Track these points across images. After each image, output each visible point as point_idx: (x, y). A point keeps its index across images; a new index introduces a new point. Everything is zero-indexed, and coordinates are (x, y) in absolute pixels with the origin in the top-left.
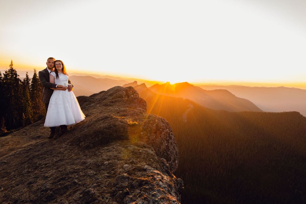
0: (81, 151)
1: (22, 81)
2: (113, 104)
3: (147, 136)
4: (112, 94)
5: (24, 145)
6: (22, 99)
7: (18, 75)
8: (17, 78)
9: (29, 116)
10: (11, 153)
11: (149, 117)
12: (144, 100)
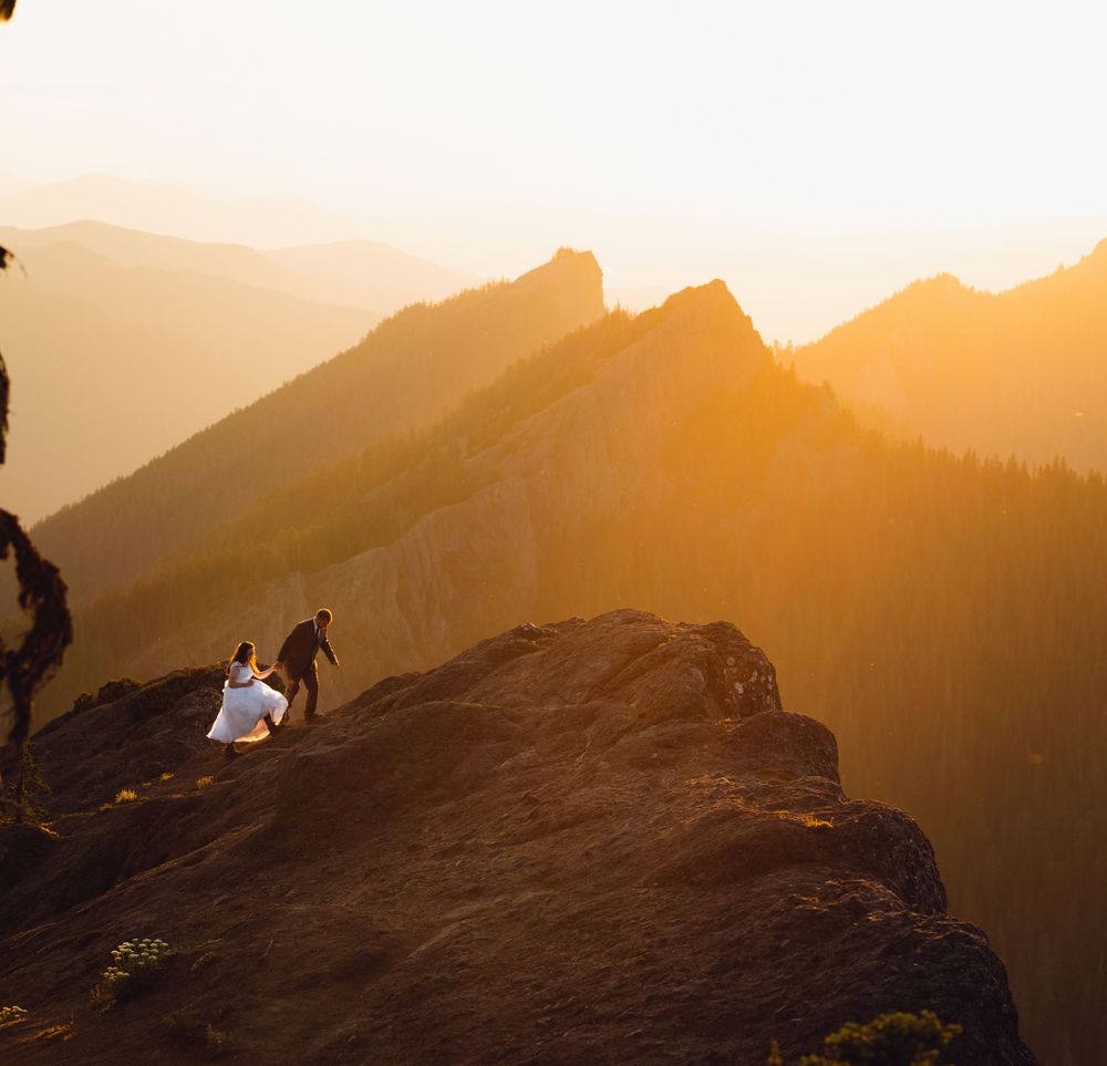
0: (707, 890)
2: (673, 756)
4: (607, 678)
10: (446, 932)
11: (857, 808)
12: (826, 730)
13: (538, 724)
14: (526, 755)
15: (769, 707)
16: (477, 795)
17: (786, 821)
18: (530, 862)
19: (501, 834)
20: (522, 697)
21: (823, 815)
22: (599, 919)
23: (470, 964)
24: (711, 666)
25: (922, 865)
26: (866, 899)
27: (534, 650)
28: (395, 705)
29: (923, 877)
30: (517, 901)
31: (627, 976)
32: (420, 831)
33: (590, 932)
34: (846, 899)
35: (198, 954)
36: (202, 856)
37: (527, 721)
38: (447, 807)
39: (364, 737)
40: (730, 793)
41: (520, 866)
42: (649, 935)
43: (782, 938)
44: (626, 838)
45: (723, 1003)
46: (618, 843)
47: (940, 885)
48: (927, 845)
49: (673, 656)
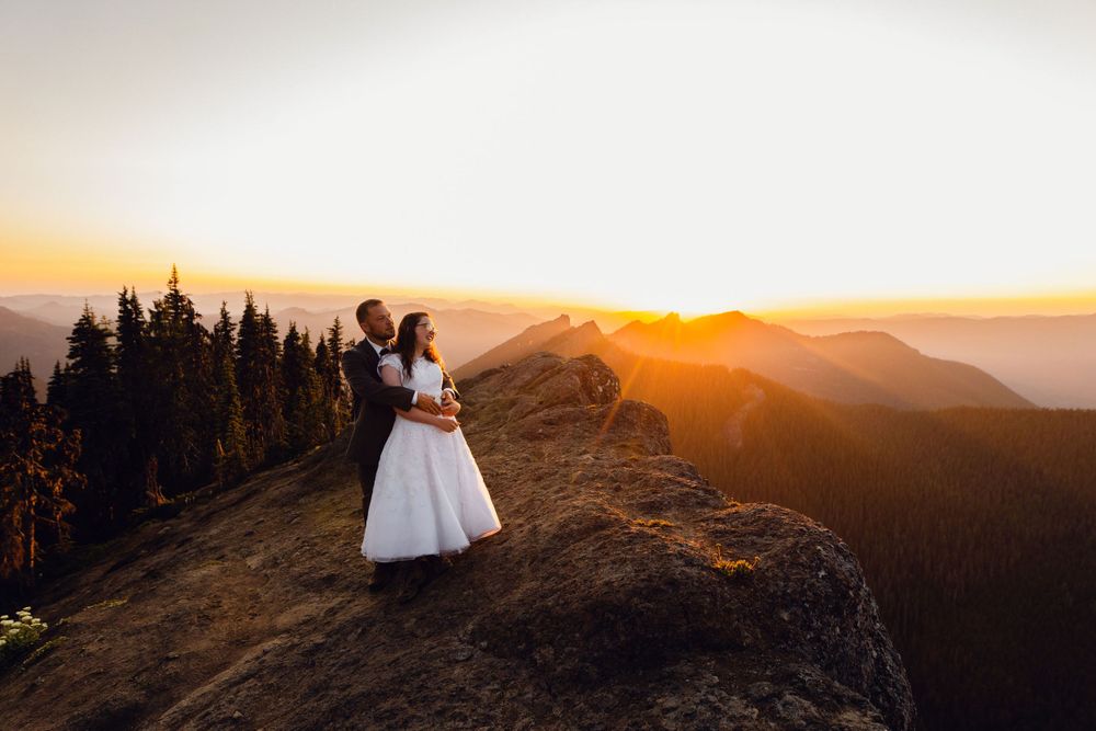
0: (555, 696)
1: (211, 330)
2: (553, 431)
3: (810, 628)
4: (528, 383)
5: (284, 620)
6: (210, 390)
7: (199, 315)
8: (195, 322)
9: (236, 448)
12: (660, 413)
15: (616, 399)
24: (584, 375)
49: (563, 371)
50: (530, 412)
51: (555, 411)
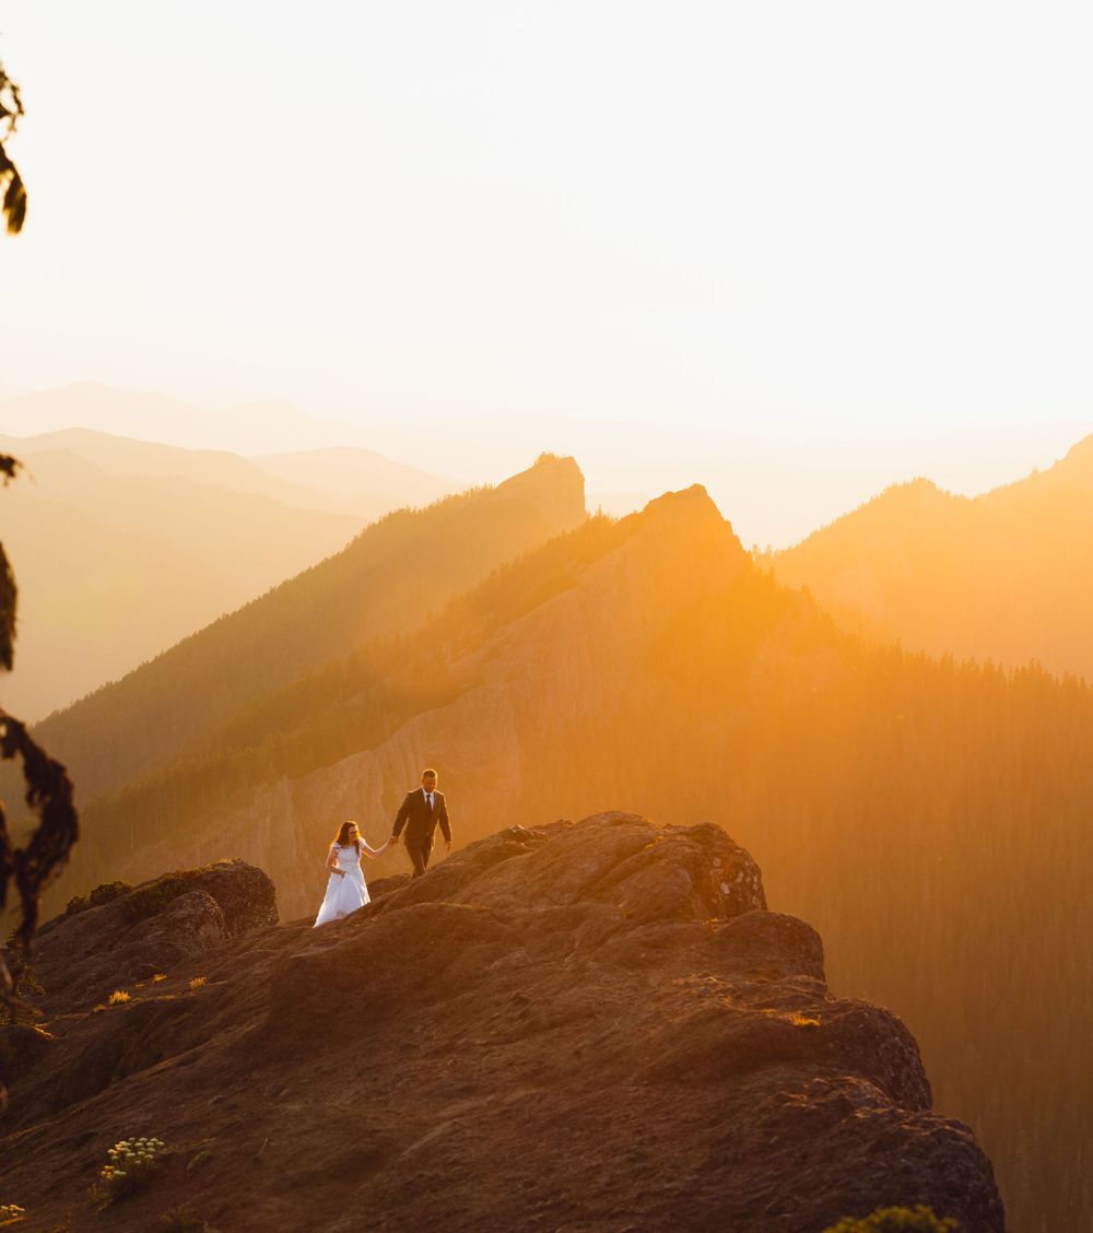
2: (660, 956)
10: (438, 1130)
11: (844, 1006)
12: (811, 930)
13: (527, 925)
14: (517, 955)
15: (755, 907)
16: (467, 995)
17: (774, 1019)
18: (521, 1061)
19: (492, 1033)
20: (512, 899)
21: (809, 1013)
22: (589, 1117)
23: (464, 1161)
24: (696, 866)
25: (908, 1063)
26: (854, 1096)
27: (521, 851)
28: (386, 906)
29: (909, 1074)
30: (508, 1100)
31: (618, 1173)
32: (412, 1031)
33: (581, 1130)
34: (834, 1095)
35: (196, 1152)
36: (196, 1057)
37: (516, 921)
38: (439, 1006)
39: (356, 938)
40: (717, 993)
41: (511, 1065)
42: (639, 1132)
43: (770, 1135)
44: (616, 1037)
45: (714, 1199)
46: (607, 1042)
47: (926, 1082)
48: (913, 1043)
49: (660, 858)
50: (614, 932)
51: (657, 929)
